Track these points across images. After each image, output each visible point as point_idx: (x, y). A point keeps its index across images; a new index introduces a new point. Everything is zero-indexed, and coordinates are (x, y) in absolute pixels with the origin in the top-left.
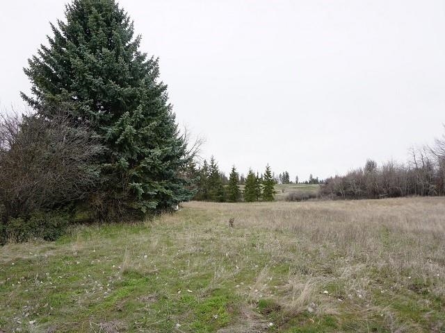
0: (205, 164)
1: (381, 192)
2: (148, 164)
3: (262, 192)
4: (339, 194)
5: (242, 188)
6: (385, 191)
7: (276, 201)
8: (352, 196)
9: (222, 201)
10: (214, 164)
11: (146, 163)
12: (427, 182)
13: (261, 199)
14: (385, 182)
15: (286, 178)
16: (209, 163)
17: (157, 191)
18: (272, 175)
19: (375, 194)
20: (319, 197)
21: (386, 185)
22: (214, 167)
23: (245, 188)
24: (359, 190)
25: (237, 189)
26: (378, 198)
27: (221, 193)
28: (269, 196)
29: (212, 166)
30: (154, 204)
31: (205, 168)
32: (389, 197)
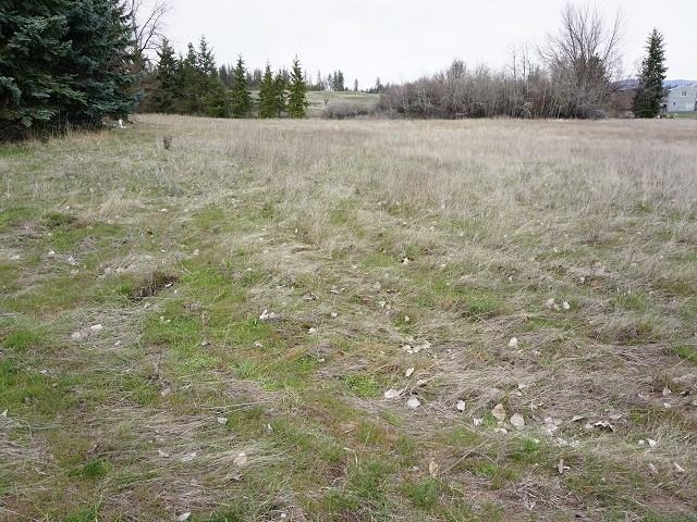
0: (191, 51)
1: (459, 110)
2: (23, 43)
3: (287, 103)
4: (401, 110)
5: (255, 94)
6: (465, 109)
7: (307, 118)
8: (419, 113)
9: (222, 115)
10: (207, 52)
11: (17, 42)
12: (521, 99)
13: (285, 114)
14: (466, 96)
15: (338, 82)
16: (198, 50)
17: (50, 91)
18: (302, 75)
19: (451, 113)
20: (372, 113)
21: (467, 100)
22: (207, 57)
23: (260, 95)
24: (430, 105)
25: (246, 98)
26: (454, 118)
27: (222, 103)
28: (298, 110)
29: (203, 54)
30: (46, 114)
31: (192, 58)
32: (468, 117)
